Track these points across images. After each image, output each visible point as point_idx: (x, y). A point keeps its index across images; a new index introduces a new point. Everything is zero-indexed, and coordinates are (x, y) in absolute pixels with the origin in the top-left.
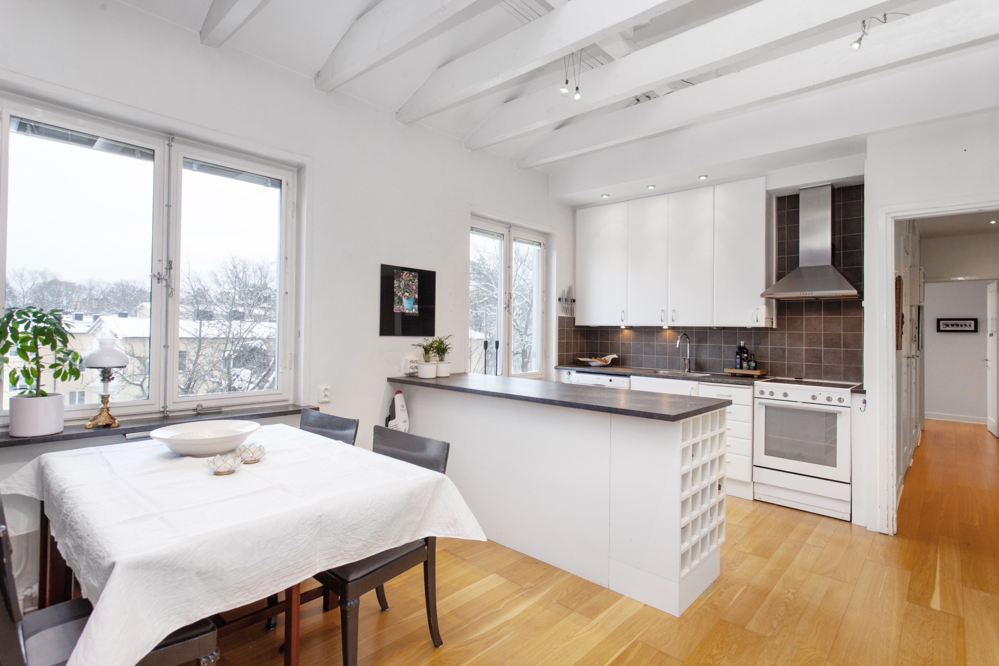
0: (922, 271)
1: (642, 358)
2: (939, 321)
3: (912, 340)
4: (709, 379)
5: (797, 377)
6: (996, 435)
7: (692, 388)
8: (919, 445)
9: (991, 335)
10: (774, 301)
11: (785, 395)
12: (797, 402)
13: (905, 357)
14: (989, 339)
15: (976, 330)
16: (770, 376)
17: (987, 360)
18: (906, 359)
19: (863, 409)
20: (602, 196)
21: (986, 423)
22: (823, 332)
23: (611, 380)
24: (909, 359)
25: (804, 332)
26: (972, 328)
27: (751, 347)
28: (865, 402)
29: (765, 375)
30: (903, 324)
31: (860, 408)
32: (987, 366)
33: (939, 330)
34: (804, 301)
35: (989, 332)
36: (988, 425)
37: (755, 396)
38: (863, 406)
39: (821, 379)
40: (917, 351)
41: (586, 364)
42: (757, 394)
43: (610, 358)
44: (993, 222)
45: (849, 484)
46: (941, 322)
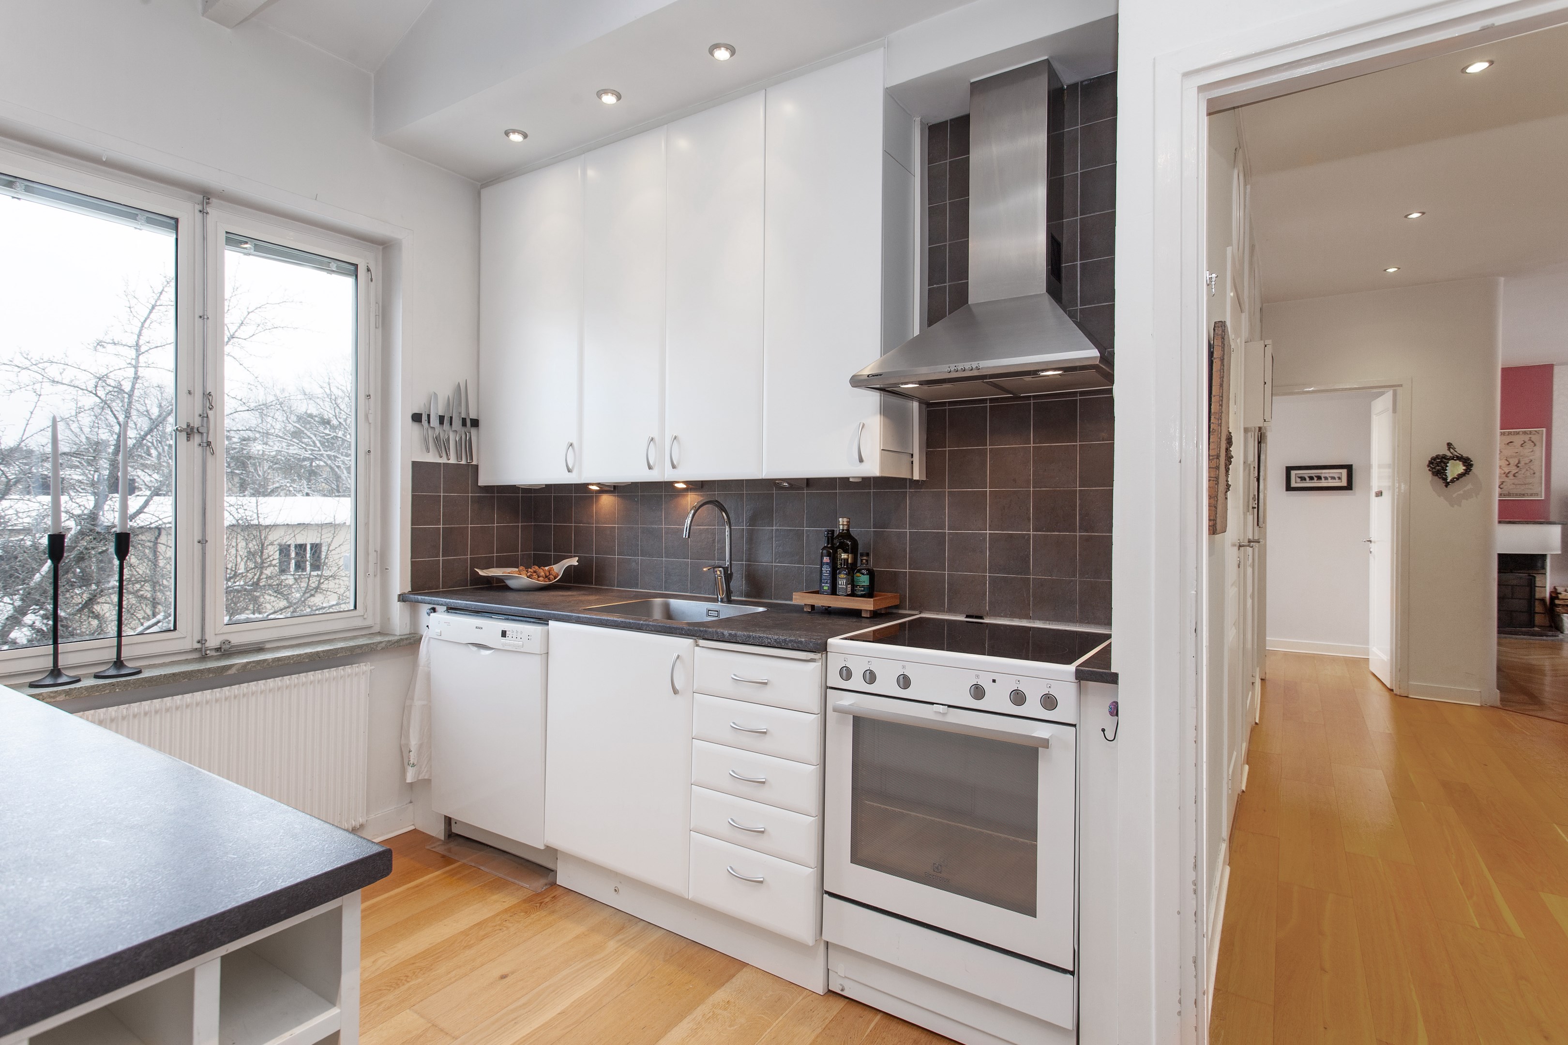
0: (1269, 350)
1: (637, 563)
2: (1289, 469)
3: (1248, 506)
4: (717, 633)
5: (970, 614)
6: (1389, 686)
7: (678, 656)
8: (1257, 721)
9: (1379, 494)
10: (915, 405)
11: (905, 682)
12: (933, 704)
13: (1234, 545)
14: (1374, 500)
15: (1349, 487)
16: (910, 609)
17: (1370, 541)
18: (1236, 548)
19: (1110, 735)
20: (507, 133)
21: (1368, 655)
22: (1031, 489)
23: (504, 634)
24: (1242, 549)
25: (988, 489)
26: (1344, 483)
27: (862, 533)
28: (1114, 710)
29: (897, 607)
30: (1230, 463)
31: (1103, 730)
32: (1371, 552)
33: (1289, 488)
34: (988, 405)
35: (1375, 489)
36: (1370, 660)
37: (829, 685)
38: (1108, 722)
39: (1027, 617)
40: (1256, 528)
41: (498, 586)
42: (834, 680)
43: (559, 569)
44: (1392, 270)
45: (1072, 973)
46: (1293, 473)
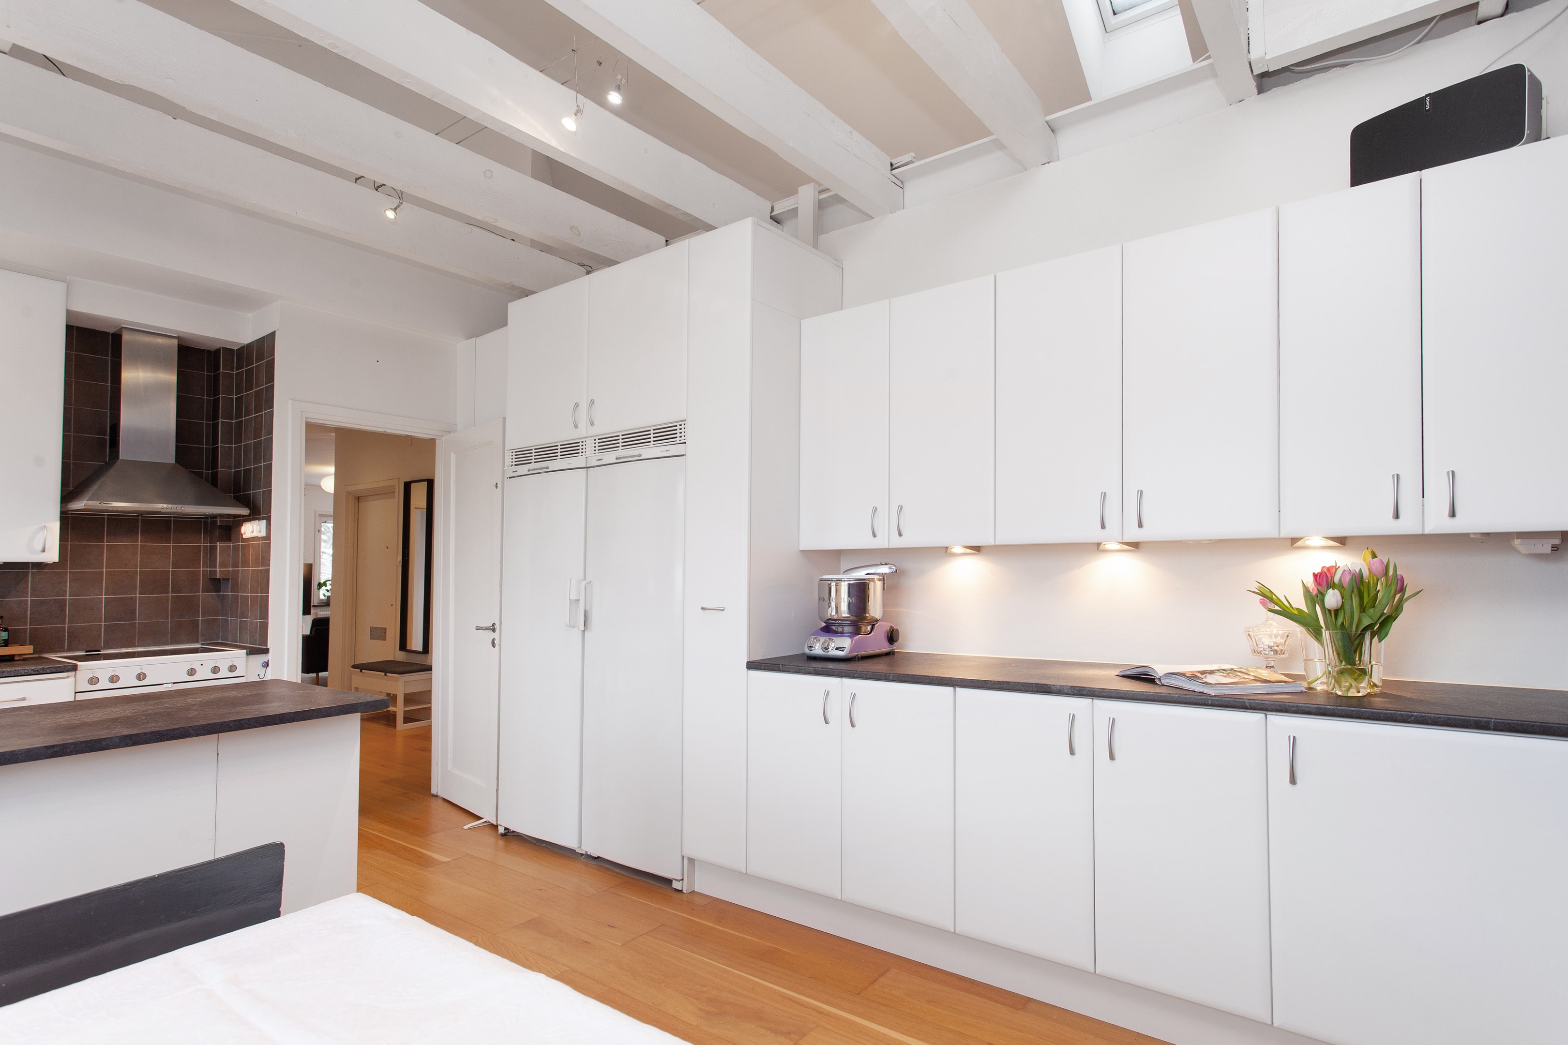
5: (88, 649)
22: (139, 570)
25: (105, 570)
28: (266, 665)
34: (106, 517)
37: (78, 690)
38: (262, 671)
39: (134, 646)
42: (83, 686)
